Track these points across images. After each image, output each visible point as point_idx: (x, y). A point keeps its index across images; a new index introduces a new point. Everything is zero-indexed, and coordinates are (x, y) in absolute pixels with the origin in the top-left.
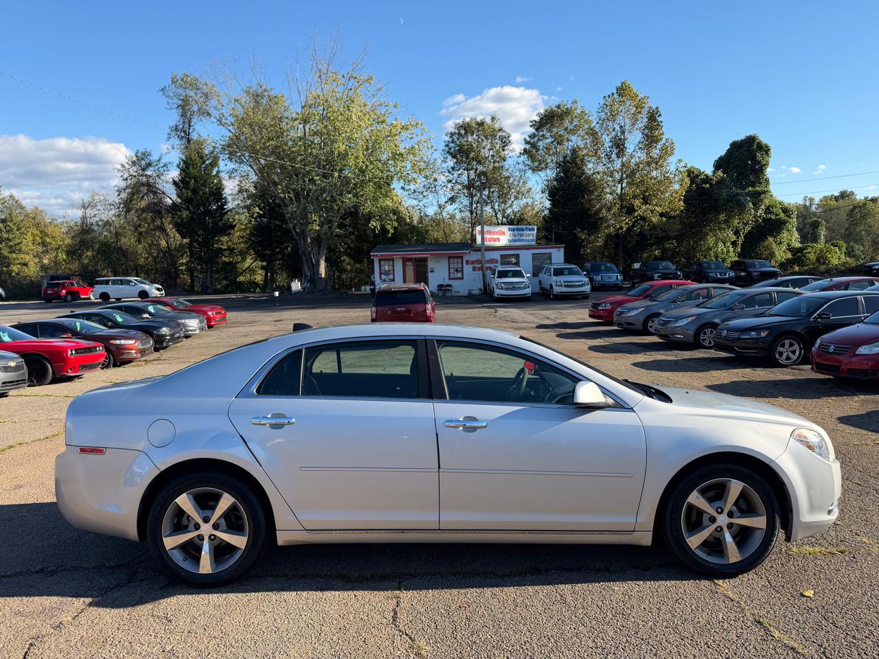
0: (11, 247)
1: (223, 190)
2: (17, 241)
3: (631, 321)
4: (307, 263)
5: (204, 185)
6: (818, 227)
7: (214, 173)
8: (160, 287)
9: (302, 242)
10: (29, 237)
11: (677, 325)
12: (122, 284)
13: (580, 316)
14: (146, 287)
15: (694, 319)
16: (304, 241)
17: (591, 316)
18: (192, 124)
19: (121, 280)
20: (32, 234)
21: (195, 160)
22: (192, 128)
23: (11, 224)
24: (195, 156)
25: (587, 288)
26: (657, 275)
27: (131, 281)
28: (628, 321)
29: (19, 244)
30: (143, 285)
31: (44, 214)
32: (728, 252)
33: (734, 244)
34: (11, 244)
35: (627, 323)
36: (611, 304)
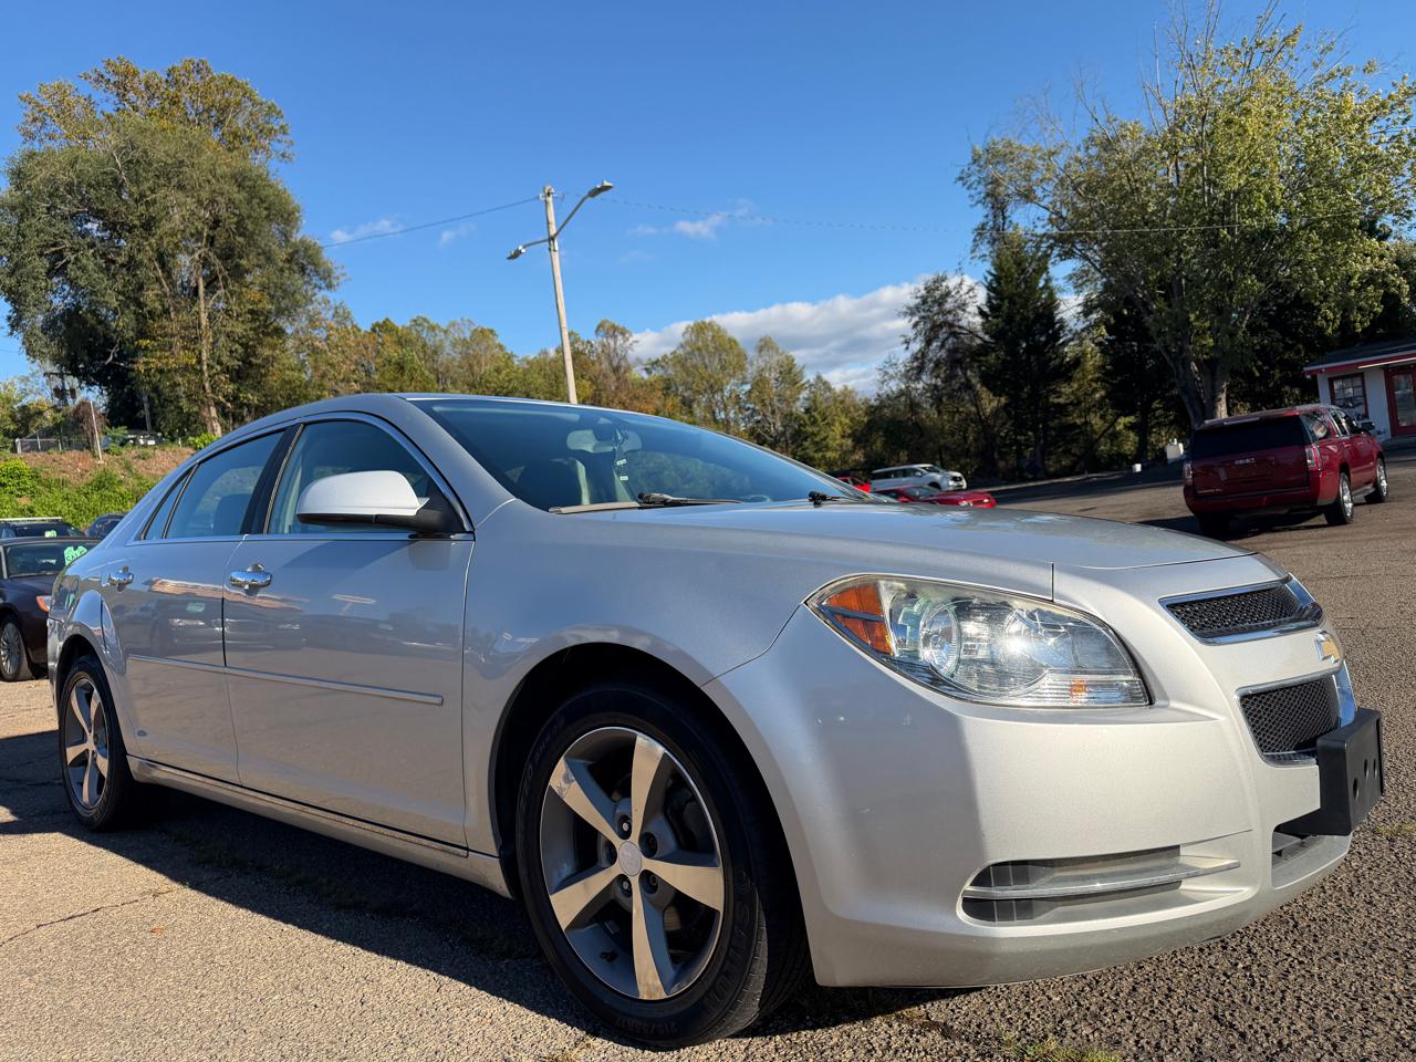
0: (817, 443)
1: (1057, 307)
2: (823, 434)
4: (1192, 406)
5: (1024, 306)
7: (1042, 283)
8: (958, 474)
9: (1181, 369)
10: (837, 429)
12: (905, 476)
14: (937, 477)
16: (1184, 368)
18: (1007, 214)
19: (904, 470)
20: (841, 423)
21: (1009, 269)
22: (1007, 221)
23: (815, 414)
24: (1010, 265)
27: (916, 470)
29: (825, 439)
30: (933, 474)
31: (854, 394)
34: (817, 439)
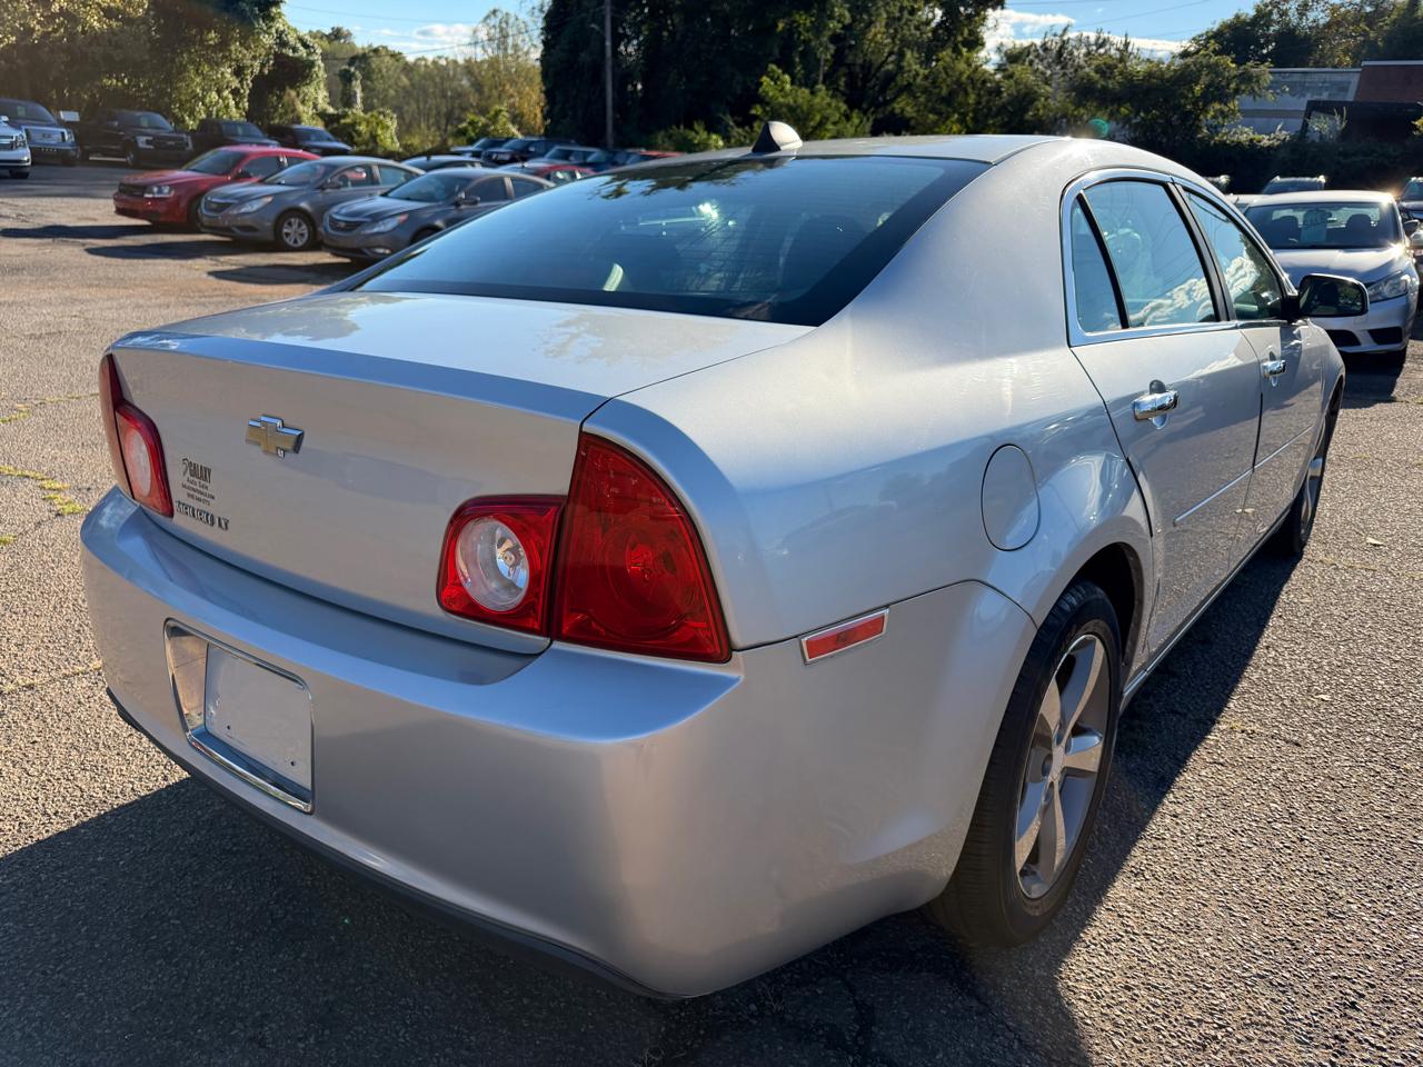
3: (249, 223)
6: (350, 81)
11: (376, 230)
13: (81, 213)
15: (405, 221)
17: (120, 211)
25: (25, 155)
26: (145, 138)
28: (239, 223)
32: (227, 107)
33: (235, 92)
35: (239, 227)
36: (172, 187)
